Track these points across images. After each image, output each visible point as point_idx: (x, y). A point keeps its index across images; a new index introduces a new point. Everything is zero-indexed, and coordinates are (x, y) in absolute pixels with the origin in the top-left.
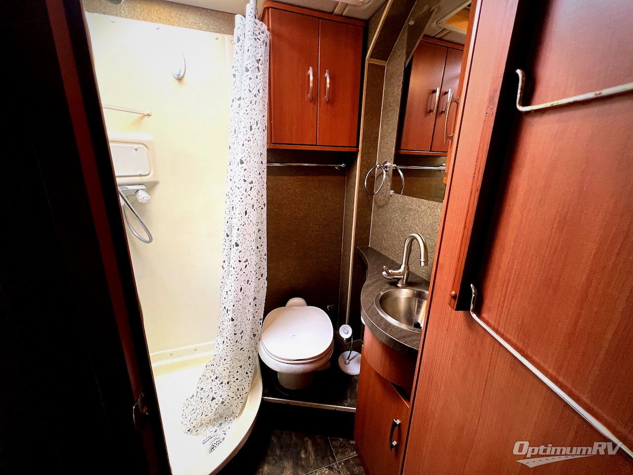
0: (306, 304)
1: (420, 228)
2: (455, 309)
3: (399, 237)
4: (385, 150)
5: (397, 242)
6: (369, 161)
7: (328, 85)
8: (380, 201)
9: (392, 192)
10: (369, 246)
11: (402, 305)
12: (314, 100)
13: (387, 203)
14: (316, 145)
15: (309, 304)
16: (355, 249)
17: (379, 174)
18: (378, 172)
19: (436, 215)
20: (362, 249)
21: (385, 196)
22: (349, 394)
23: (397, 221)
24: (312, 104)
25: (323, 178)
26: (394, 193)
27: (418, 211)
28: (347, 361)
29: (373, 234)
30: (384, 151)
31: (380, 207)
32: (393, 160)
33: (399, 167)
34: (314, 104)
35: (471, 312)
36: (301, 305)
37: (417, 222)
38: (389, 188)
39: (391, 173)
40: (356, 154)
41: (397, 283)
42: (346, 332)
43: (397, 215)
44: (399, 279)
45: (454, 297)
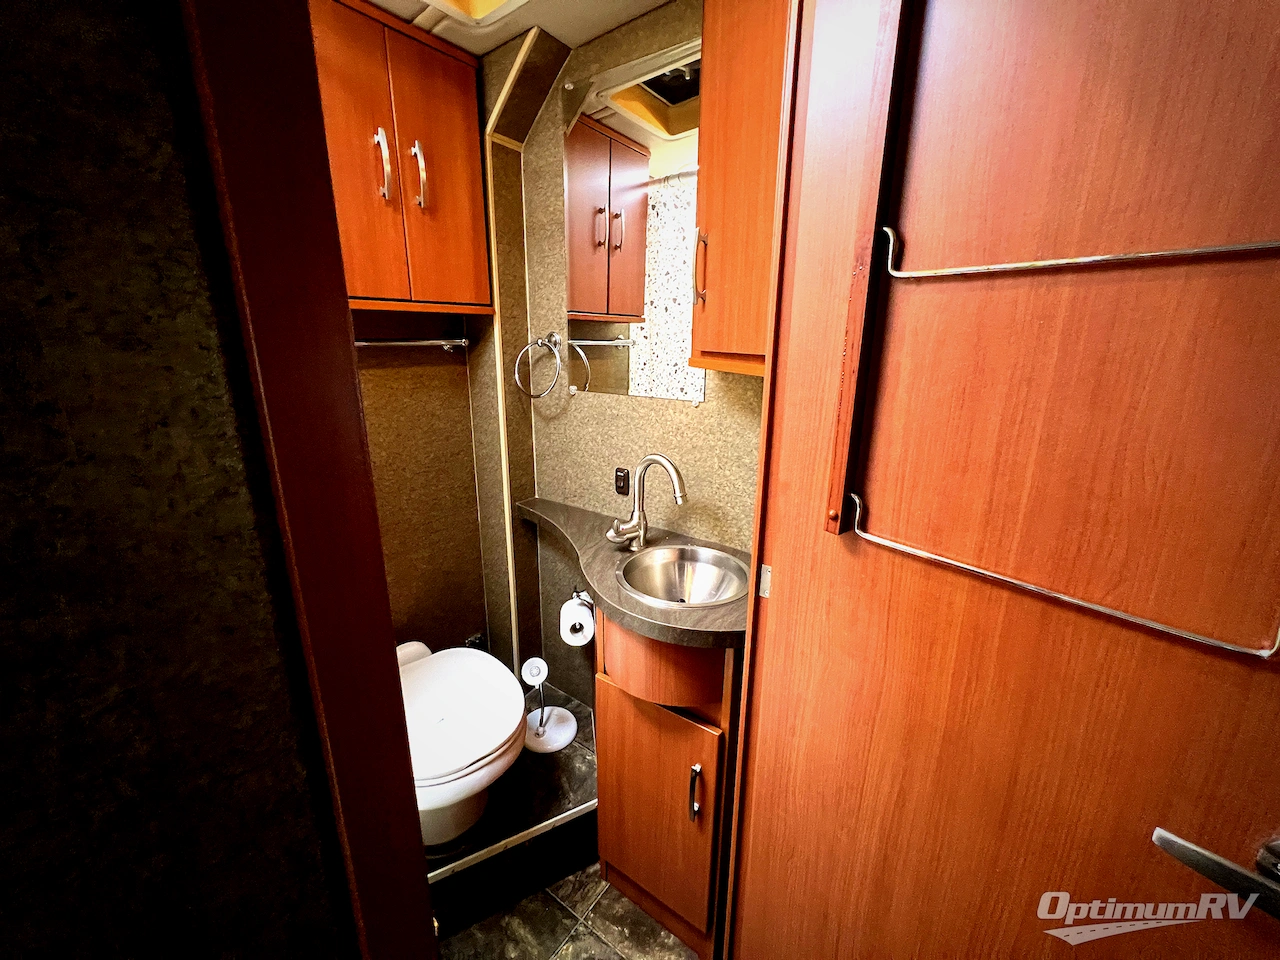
0: (429, 651)
1: (640, 447)
2: (837, 531)
3: (600, 469)
4: (545, 311)
5: (598, 478)
6: (515, 332)
7: (423, 175)
8: (549, 407)
9: (573, 388)
10: (537, 497)
11: (658, 579)
12: (395, 202)
13: (565, 410)
14: (411, 301)
15: (435, 648)
16: (513, 508)
17: (537, 356)
18: (534, 353)
19: (667, 420)
20: (526, 504)
21: (559, 398)
22: (566, 786)
23: (594, 440)
24: (390, 210)
25: (419, 370)
26: (578, 390)
27: (632, 418)
28: (541, 729)
29: (541, 472)
30: (542, 313)
31: (548, 420)
32: (566, 330)
33: (576, 343)
34: (395, 210)
35: (857, 531)
36: (420, 657)
37: (634, 435)
38: (566, 382)
39: (566, 353)
40: (490, 319)
41: (630, 545)
42: (535, 671)
43: (590, 430)
44: (631, 540)
45: (835, 518)
